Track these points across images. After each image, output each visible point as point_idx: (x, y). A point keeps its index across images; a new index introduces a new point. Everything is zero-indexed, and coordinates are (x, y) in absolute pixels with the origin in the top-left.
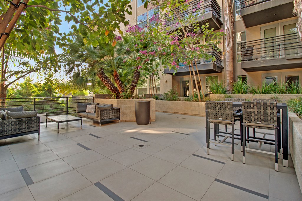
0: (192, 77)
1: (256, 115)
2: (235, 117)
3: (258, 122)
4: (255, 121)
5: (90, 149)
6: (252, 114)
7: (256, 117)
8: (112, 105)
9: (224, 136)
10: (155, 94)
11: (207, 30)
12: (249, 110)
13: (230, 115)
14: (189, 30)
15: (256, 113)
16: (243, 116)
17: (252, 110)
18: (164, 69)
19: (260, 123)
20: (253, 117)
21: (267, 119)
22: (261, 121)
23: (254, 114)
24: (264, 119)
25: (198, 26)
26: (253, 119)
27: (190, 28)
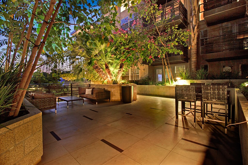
0: (164, 67)
1: (212, 95)
2: (196, 97)
3: (213, 100)
4: (211, 99)
5: (93, 120)
6: (209, 94)
7: (212, 96)
8: (104, 89)
9: (189, 111)
10: (135, 80)
11: (176, 30)
12: (207, 91)
13: (193, 95)
14: (162, 30)
15: (212, 93)
16: (203, 95)
17: (209, 91)
18: (142, 61)
19: (215, 100)
20: (210, 96)
21: (220, 98)
22: (215, 99)
23: (211, 94)
24: (218, 98)
25: (169, 27)
26: (209, 98)
27: (163, 29)
